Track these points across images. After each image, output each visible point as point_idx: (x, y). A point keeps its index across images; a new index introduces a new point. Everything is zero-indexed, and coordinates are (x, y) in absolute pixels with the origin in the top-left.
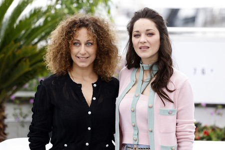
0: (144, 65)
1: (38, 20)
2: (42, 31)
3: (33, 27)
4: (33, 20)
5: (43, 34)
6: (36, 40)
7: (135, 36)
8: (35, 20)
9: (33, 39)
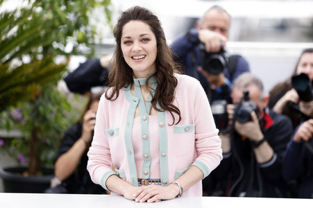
0: (140, 79)
1: (10, 28)
2: (16, 45)
3: (3, 38)
4: (5, 28)
5: (17, 49)
6: (7, 57)
7: (125, 43)
8: (7, 28)
9: (4, 55)
